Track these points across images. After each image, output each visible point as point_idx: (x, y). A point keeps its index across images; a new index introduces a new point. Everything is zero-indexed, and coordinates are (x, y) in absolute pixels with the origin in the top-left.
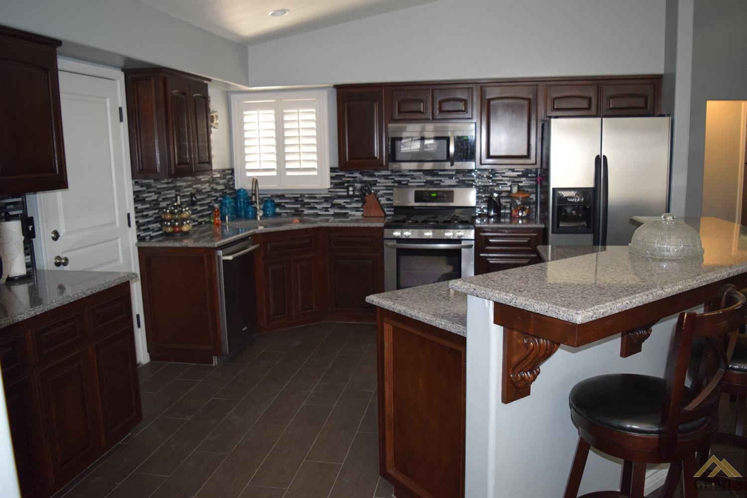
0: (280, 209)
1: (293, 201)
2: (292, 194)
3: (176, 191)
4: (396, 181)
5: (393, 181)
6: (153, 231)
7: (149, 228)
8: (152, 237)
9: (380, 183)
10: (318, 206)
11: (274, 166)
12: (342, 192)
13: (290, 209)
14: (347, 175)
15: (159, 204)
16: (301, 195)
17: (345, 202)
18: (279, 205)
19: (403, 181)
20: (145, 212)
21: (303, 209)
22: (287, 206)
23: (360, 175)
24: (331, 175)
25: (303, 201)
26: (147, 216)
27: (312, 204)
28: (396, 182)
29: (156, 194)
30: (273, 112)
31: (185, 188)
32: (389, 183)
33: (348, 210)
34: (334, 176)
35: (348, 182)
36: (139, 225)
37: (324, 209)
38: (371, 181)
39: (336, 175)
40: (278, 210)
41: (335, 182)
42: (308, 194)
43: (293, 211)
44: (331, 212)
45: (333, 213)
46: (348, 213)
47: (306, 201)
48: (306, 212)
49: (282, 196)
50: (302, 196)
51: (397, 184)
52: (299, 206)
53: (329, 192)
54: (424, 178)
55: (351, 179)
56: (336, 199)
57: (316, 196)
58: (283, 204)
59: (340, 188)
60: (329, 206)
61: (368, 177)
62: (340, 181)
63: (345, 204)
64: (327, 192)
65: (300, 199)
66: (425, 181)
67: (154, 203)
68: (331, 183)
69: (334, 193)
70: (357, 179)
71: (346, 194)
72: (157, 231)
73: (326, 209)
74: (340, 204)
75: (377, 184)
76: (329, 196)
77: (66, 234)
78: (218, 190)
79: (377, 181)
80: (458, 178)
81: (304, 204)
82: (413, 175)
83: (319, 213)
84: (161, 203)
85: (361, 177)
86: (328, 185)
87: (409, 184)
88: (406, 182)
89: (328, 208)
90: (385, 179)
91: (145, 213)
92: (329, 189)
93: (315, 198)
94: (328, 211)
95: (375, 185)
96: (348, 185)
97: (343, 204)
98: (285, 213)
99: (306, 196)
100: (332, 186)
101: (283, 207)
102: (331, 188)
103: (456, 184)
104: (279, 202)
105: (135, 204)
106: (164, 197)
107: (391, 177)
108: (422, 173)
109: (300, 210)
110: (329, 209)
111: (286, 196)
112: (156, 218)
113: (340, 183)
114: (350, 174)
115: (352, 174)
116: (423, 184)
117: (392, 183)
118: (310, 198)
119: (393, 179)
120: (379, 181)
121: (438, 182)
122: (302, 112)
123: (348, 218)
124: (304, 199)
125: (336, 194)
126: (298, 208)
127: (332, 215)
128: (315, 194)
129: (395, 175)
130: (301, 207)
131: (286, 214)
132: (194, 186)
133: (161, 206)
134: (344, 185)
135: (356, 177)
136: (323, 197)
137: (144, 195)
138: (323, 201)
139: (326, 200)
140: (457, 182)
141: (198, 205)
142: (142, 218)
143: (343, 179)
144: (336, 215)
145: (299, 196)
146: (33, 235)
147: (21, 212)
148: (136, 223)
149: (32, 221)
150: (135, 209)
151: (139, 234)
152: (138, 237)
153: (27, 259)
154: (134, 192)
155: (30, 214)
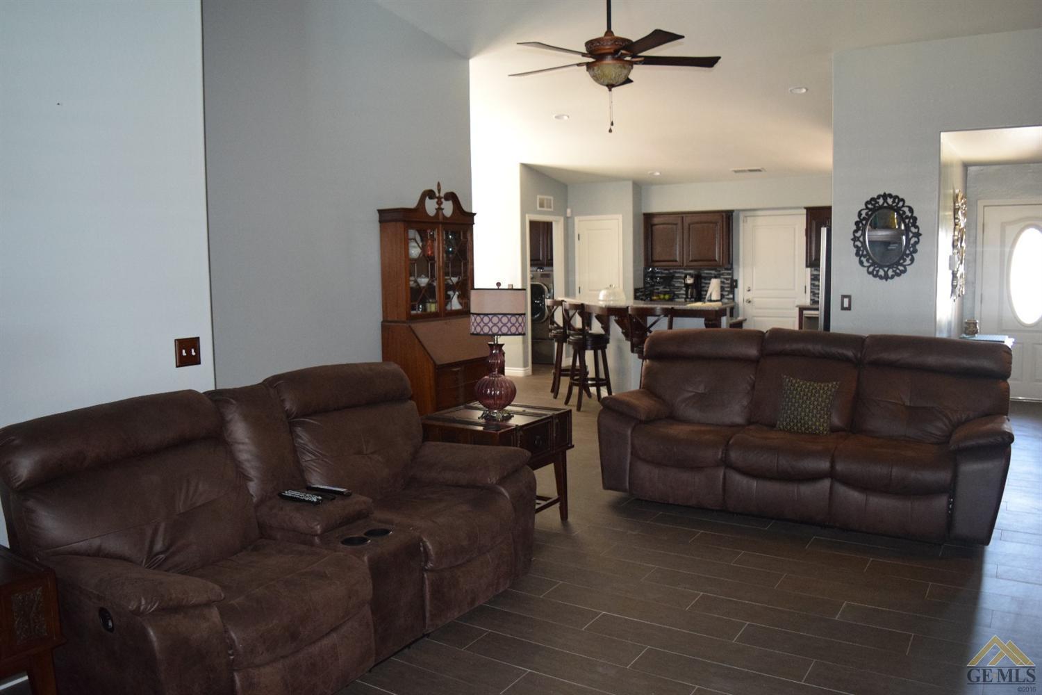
36: (814, 294)
77: (756, 291)
105: (811, 281)
142: (817, 290)
146: (736, 286)
147: (730, 277)
148: (811, 292)
149: (736, 281)
150: (811, 284)
151: (813, 298)
152: (811, 300)
153: (731, 296)
154: (811, 275)
155: (735, 278)
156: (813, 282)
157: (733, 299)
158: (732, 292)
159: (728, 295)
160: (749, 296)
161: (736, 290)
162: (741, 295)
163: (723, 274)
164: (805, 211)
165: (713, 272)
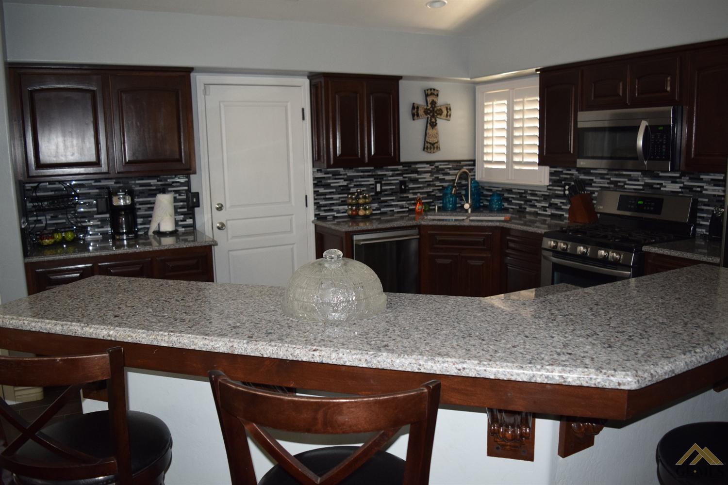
0: (508, 205)
1: (518, 196)
2: (518, 189)
3: (375, 179)
4: (612, 181)
5: (608, 181)
6: (338, 212)
7: (333, 210)
8: (335, 218)
9: (595, 182)
10: (538, 205)
11: (504, 158)
12: (559, 191)
13: (516, 204)
14: (565, 172)
15: (350, 190)
16: (525, 190)
17: (561, 203)
18: (507, 200)
19: (619, 182)
20: (328, 195)
21: (525, 207)
22: (513, 201)
23: (577, 173)
24: (550, 170)
25: (526, 197)
26: (332, 199)
27: (533, 202)
28: (611, 183)
29: (345, 180)
30: (505, 102)
31: (390, 176)
32: (604, 183)
33: (564, 211)
34: (553, 171)
35: (565, 179)
36: (318, 206)
37: (542, 208)
38: (587, 179)
39: (555, 171)
40: (506, 205)
41: (554, 179)
42: (530, 190)
43: (518, 207)
44: (549, 212)
45: (550, 214)
46: (563, 215)
47: (529, 197)
48: (528, 209)
49: (510, 191)
50: (526, 192)
51: (613, 186)
52: (522, 202)
53: (548, 189)
54: (643, 180)
55: (569, 176)
56: (554, 198)
57: (537, 192)
58: (510, 199)
59: (558, 186)
60: (547, 205)
61: (585, 176)
62: (558, 178)
63: (561, 205)
64: (546, 190)
65: (524, 195)
66: (643, 183)
67: (342, 188)
68: (550, 180)
69: (552, 192)
70: (574, 177)
71: (562, 193)
72: (343, 213)
73: (544, 209)
74: (557, 204)
75: (593, 184)
76: (547, 194)
77: (232, 206)
78: (446, 180)
79: (593, 180)
80: (683, 183)
81: (527, 201)
82: (630, 175)
83: (539, 212)
84: (352, 189)
85: (578, 175)
86: (547, 182)
87: (626, 186)
88: (622, 184)
89: (546, 207)
90: (602, 178)
91: (327, 197)
92: (548, 186)
93: (535, 195)
94: (546, 211)
95: (590, 185)
96: (565, 183)
97: (559, 204)
98: (512, 208)
99: (529, 192)
100: (551, 183)
101: (510, 202)
102: (550, 185)
103: (680, 190)
104: (507, 197)
105: (314, 188)
106: (356, 184)
107: (607, 177)
108: (640, 173)
109: (523, 206)
110: (547, 209)
111: (514, 190)
112: (342, 201)
113: (558, 180)
114: (568, 170)
115: (570, 170)
116: (641, 187)
117: (608, 183)
118: (532, 195)
119: (609, 179)
120: (595, 180)
121: (658, 186)
122: (528, 101)
123: (563, 221)
124: (527, 195)
125: (554, 192)
126: (521, 204)
127: (549, 215)
128: (536, 191)
129: (612, 175)
130: (524, 204)
131: (512, 210)
132: (405, 176)
133: (351, 191)
134: (562, 183)
135: (572, 174)
136: (543, 195)
137: (329, 181)
138: (542, 199)
139: (546, 198)
140: (680, 188)
141: (410, 193)
142: (324, 200)
143: (561, 176)
144: (553, 216)
145: (523, 191)
146: (198, 205)
147: (186, 188)
148: (315, 204)
149: (197, 195)
150: (315, 192)
151: (317, 213)
152: (316, 215)
153: (189, 221)
154: (315, 179)
155: (194, 190)
156: (316, 189)
157: (193, 226)
158: (192, 215)
159: (184, 220)
160: (220, 217)
161: (196, 209)
162: (205, 218)
163: (170, 185)
164: (307, 82)
165: (153, 182)
